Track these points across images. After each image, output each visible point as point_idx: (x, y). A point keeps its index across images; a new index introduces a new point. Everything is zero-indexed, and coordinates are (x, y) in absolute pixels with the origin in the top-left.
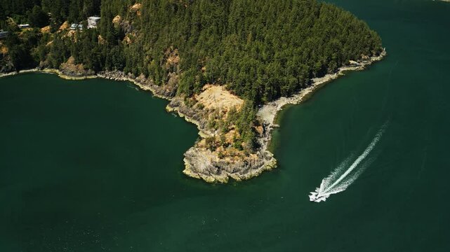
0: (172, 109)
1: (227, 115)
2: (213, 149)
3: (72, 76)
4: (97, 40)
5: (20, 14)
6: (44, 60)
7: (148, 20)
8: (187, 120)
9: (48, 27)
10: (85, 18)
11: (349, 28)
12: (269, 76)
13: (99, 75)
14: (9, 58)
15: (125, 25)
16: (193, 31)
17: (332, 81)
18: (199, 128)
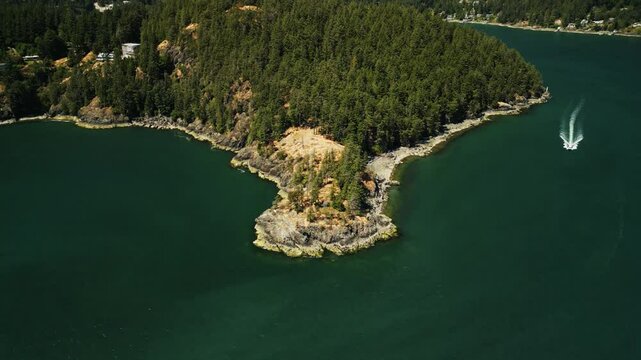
0: (240, 163)
1: (320, 165)
2: (300, 210)
3: (95, 123)
4: (134, 73)
5: (26, 41)
6: (56, 103)
7: (208, 42)
8: (262, 176)
9: (66, 60)
10: (119, 44)
11: (495, 58)
12: (383, 115)
13: (135, 123)
14: (6, 99)
15: (175, 53)
16: (272, 56)
17: (473, 128)
18: (279, 185)
